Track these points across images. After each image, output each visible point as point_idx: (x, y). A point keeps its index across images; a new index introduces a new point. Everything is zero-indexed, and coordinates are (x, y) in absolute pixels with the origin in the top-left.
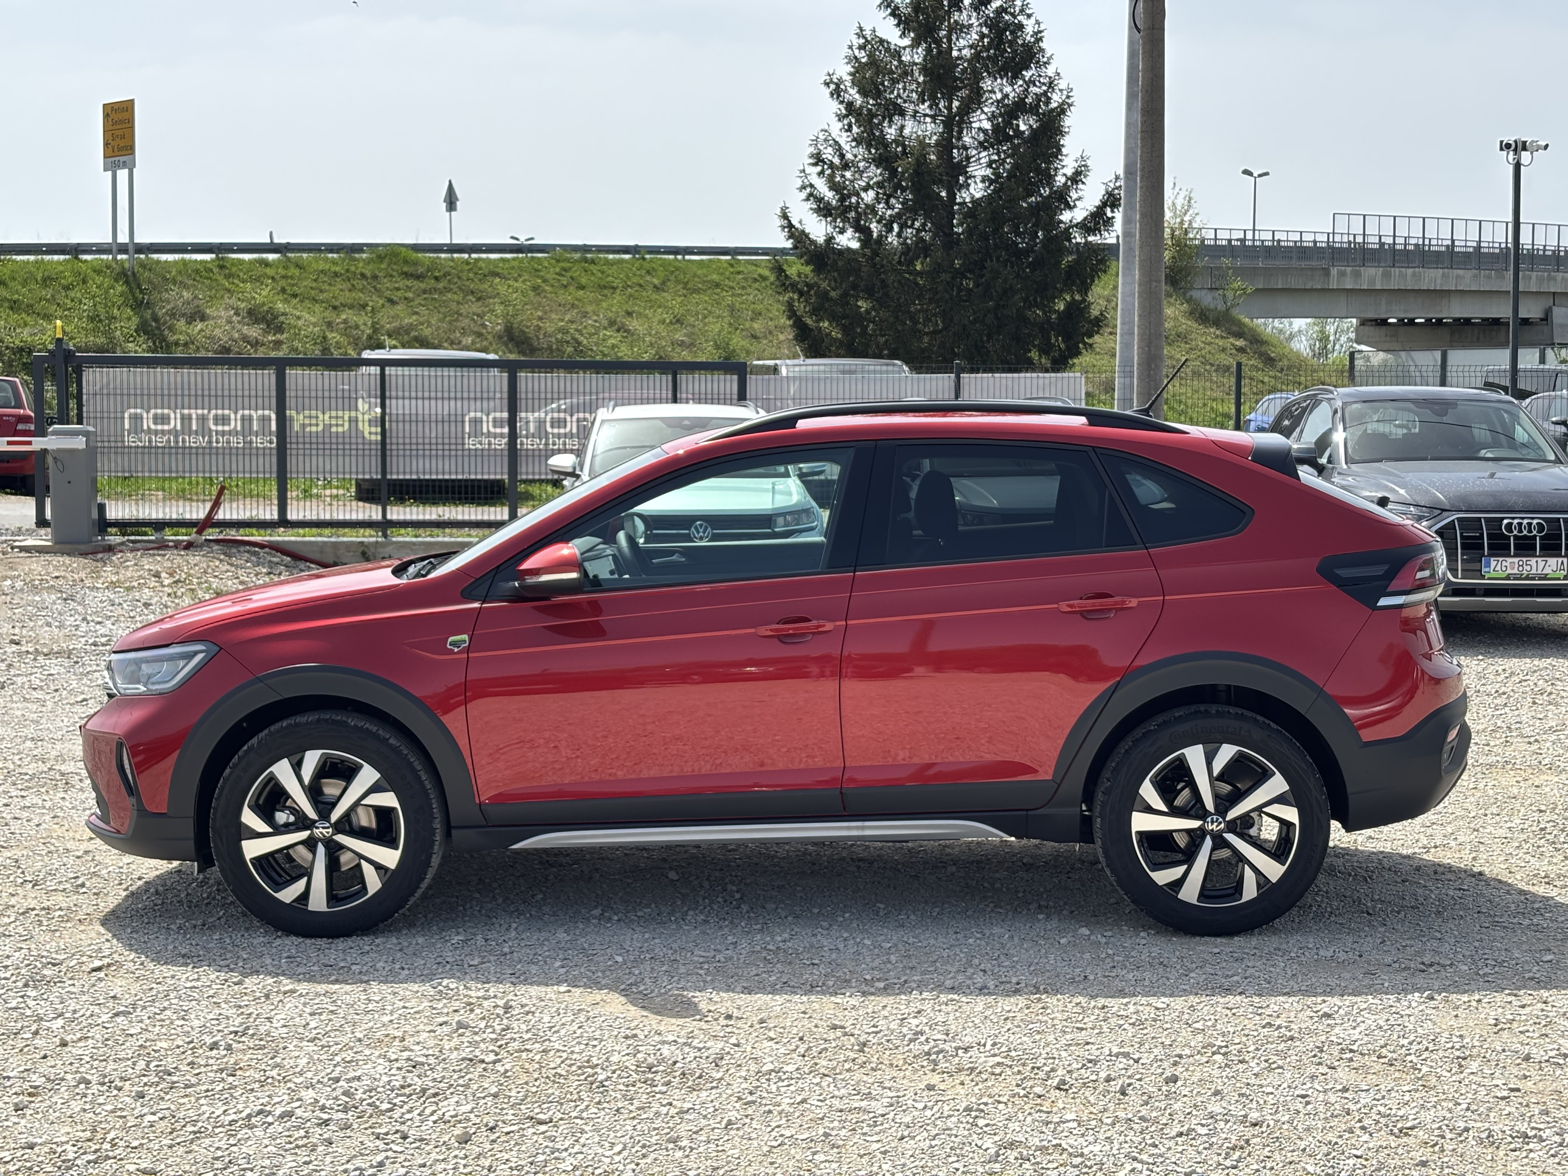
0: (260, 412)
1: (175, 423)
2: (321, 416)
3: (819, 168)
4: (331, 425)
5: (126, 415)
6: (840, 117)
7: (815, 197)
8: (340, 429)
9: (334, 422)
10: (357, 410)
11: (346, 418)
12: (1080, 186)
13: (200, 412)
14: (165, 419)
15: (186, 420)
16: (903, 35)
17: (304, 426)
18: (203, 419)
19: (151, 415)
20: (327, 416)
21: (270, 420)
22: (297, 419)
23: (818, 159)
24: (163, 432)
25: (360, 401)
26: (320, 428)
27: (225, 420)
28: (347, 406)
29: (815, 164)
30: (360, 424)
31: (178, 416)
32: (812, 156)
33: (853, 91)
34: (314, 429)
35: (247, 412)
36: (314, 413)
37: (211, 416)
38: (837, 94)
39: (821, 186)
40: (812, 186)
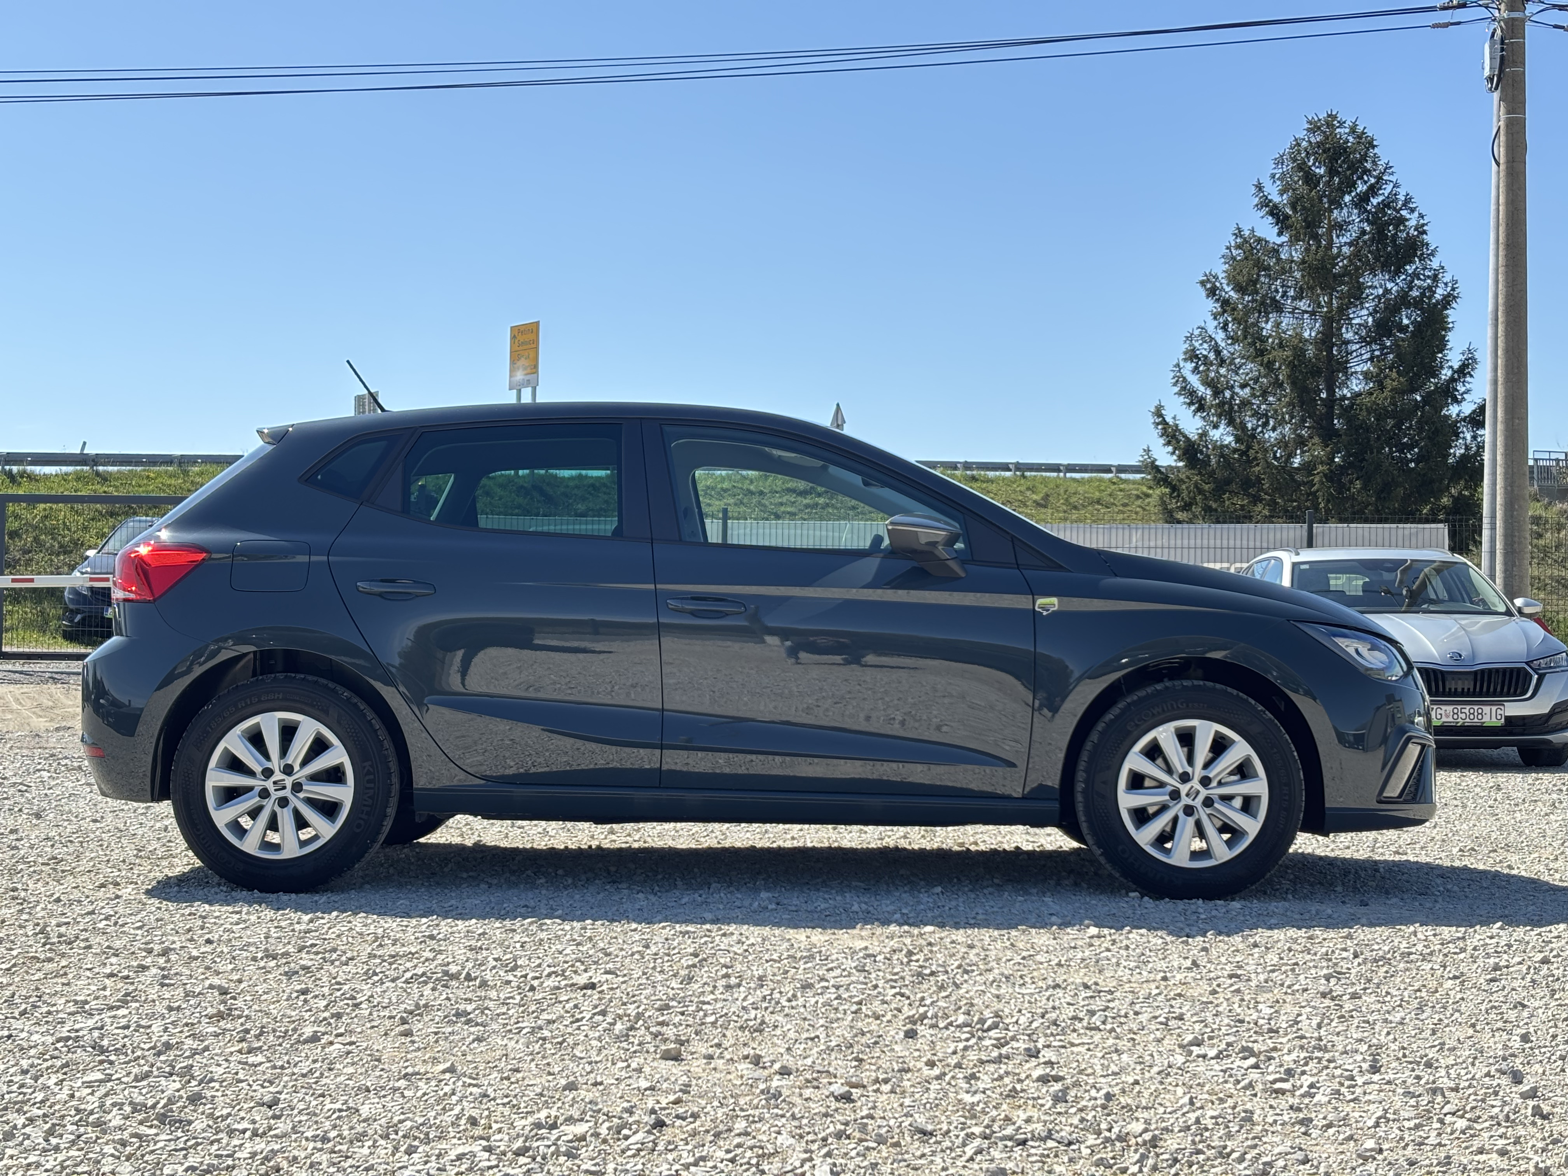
3: (1193, 365)
6: (1216, 315)
7: (1189, 392)
23: (1192, 355)
29: (1190, 360)
32: (1185, 353)
33: (1229, 289)
38: (1212, 292)
39: (1195, 381)
40: (1185, 379)
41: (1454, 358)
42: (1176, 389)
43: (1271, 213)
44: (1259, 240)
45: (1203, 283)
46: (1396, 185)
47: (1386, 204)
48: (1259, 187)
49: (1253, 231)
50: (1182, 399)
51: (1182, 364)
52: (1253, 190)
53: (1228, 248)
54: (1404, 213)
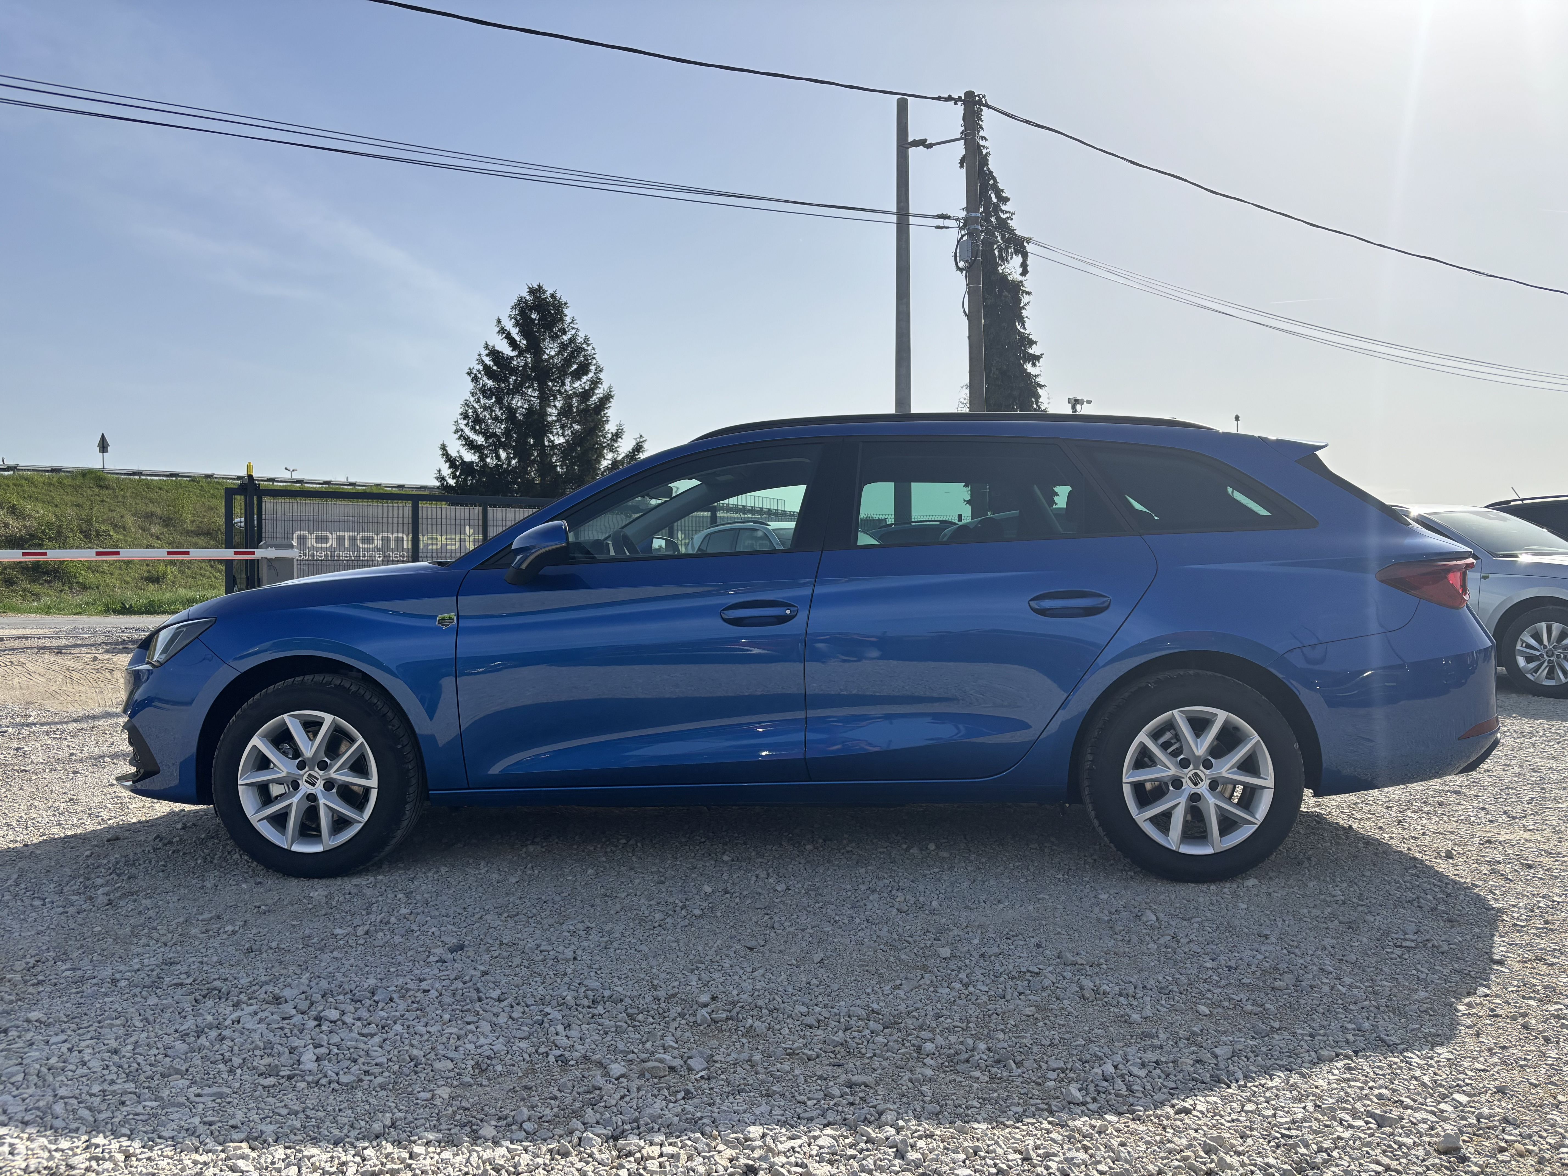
0: (396, 535)
1: (332, 543)
2: (439, 537)
3: (466, 422)
4: (446, 545)
5: (295, 536)
6: (473, 394)
7: (464, 438)
8: (453, 547)
9: (449, 542)
10: (465, 534)
11: (458, 538)
12: (619, 440)
13: (351, 534)
14: (325, 539)
15: (341, 540)
16: (513, 350)
17: (428, 545)
18: (353, 539)
19: (313, 536)
20: (444, 537)
21: (403, 540)
22: (423, 539)
23: (465, 416)
24: (324, 549)
25: (467, 528)
26: (439, 547)
27: (369, 540)
28: (458, 531)
29: (464, 419)
30: (467, 543)
31: (335, 536)
32: (461, 414)
33: (485, 378)
34: (435, 547)
35: (386, 535)
36: (434, 536)
37: (359, 537)
38: (475, 379)
39: (468, 432)
40: (462, 430)
41: (611, 428)
42: (457, 436)
43: (506, 337)
44: (498, 352)
45: (469, 374)
46: (577, 330)
47: (572, 340)
48: (499, 321)
49: (493, 347)
50: (460, 442)
51: (460, 422)
52: (495, 323)
53: (479, 355)
54: (584, 346)
